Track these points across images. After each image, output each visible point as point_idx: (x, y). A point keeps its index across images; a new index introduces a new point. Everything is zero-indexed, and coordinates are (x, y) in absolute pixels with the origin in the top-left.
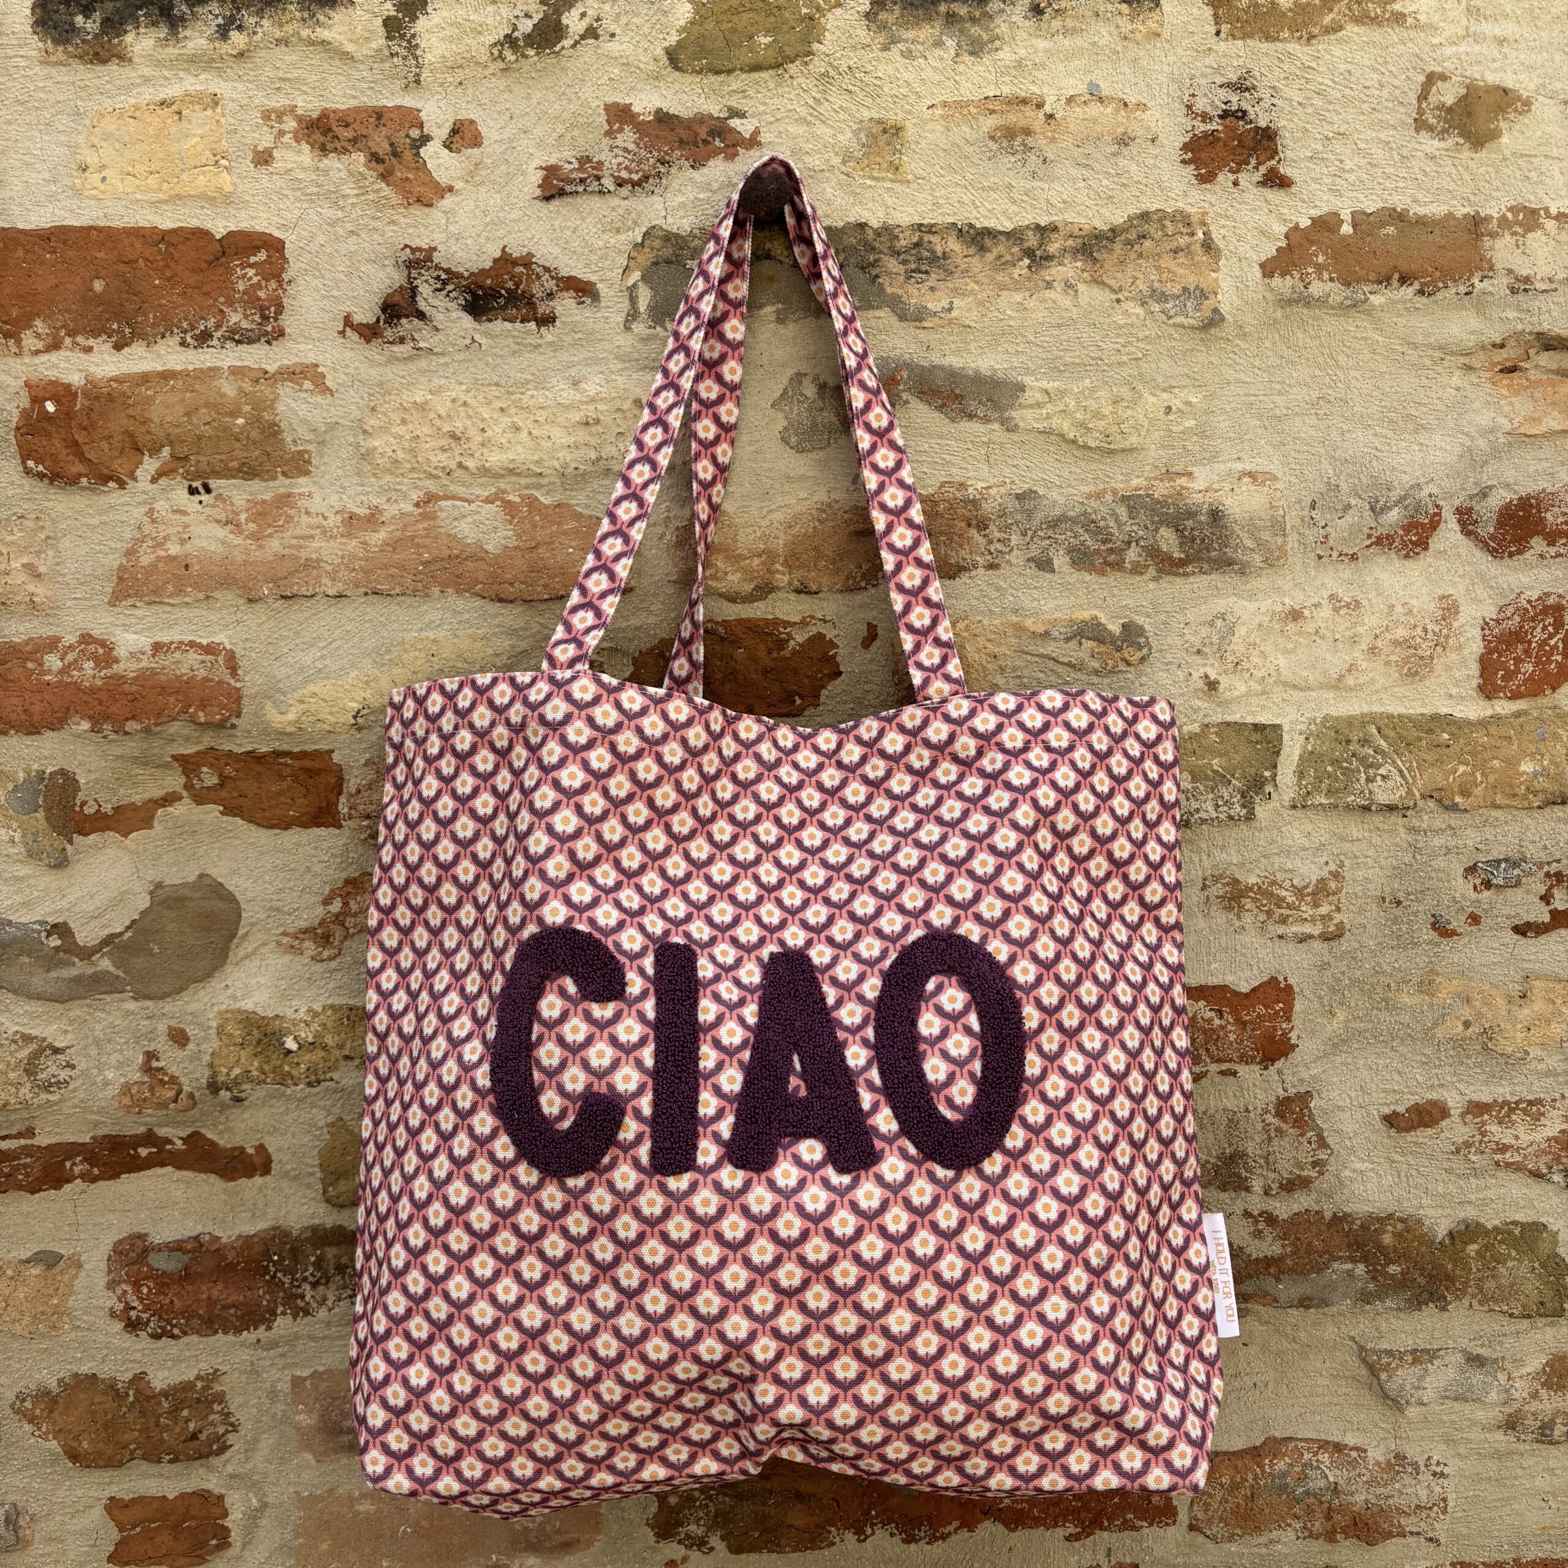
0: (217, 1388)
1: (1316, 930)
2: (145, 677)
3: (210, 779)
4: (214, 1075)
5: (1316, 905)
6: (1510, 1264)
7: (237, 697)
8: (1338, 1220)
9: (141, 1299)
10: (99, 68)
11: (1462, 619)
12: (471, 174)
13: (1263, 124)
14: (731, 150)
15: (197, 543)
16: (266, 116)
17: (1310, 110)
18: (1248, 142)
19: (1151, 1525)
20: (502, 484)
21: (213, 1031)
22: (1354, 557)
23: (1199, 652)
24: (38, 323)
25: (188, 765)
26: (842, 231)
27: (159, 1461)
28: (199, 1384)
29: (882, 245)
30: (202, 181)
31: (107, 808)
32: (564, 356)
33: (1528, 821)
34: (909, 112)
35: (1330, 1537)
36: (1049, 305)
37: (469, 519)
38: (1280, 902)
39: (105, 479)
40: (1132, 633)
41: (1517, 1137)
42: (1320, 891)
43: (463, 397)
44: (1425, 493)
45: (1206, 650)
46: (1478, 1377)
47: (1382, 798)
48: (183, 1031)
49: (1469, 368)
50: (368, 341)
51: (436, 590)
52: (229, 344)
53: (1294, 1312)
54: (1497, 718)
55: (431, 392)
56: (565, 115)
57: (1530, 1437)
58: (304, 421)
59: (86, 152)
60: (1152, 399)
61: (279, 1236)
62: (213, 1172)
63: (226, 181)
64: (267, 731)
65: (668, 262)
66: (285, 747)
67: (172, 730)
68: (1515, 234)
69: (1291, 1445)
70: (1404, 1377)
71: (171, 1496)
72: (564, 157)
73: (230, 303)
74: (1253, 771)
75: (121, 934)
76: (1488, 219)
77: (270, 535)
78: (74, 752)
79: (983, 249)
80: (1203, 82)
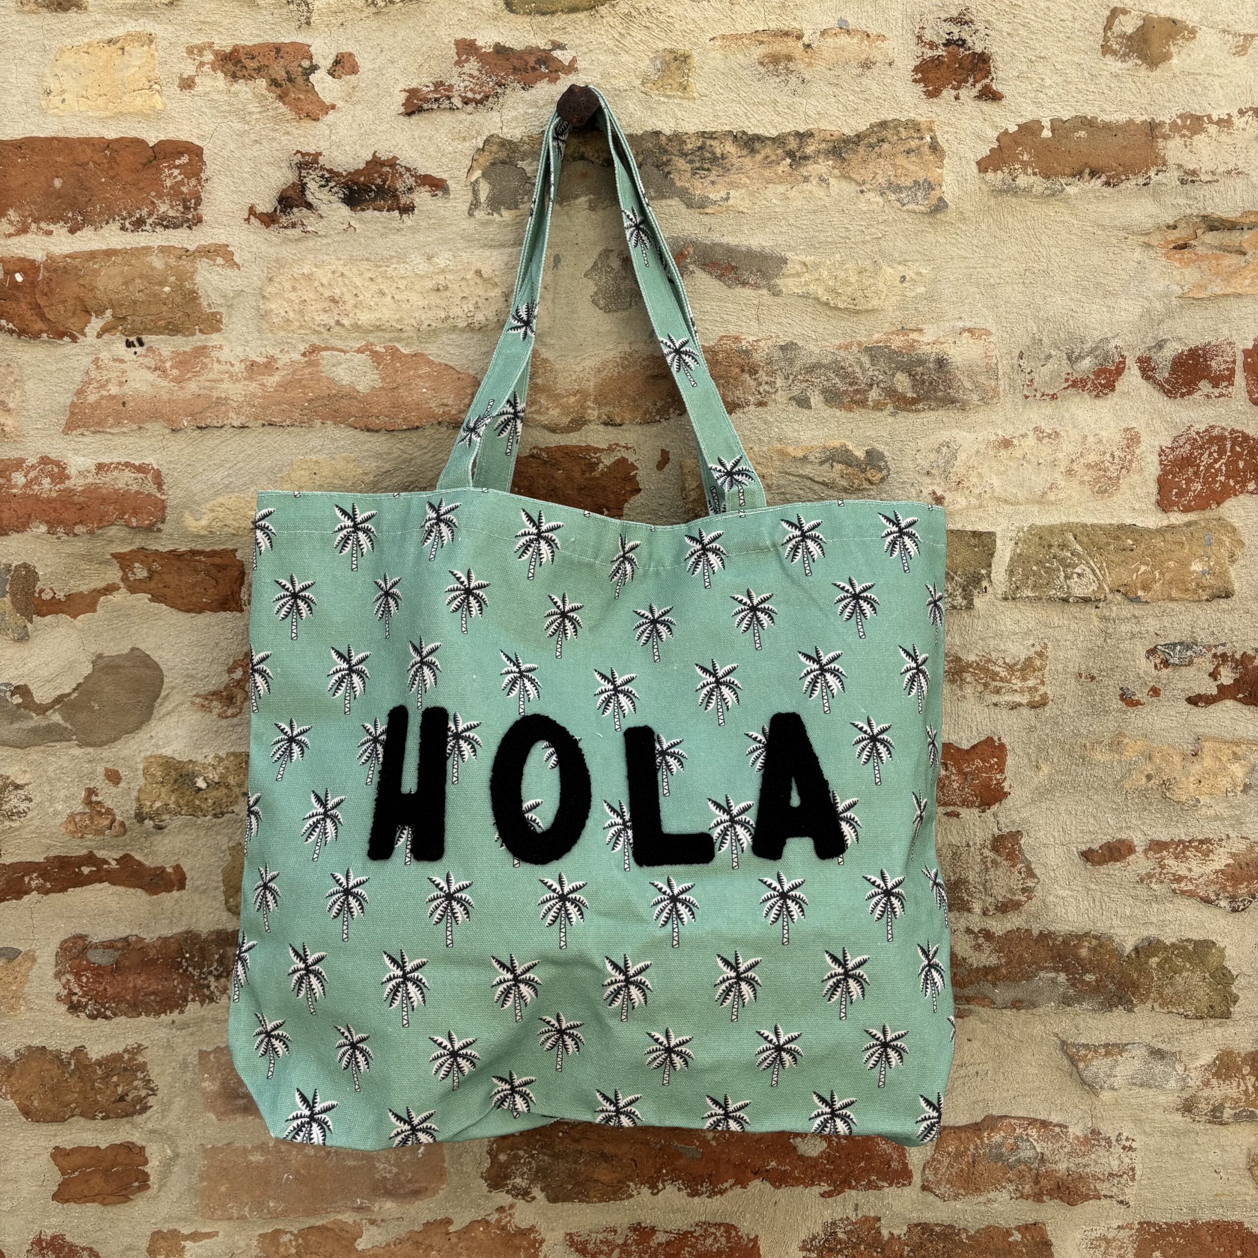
0: (140, 1059)
1: (1025, 699)
2: (90, 490)
3: (140, 572)
4: (140, 807)
5: (1024, 679)
6: (1185, 974)
7: (161, 506)
8: (1044, 936)
9: (81, 987)
10: (61, 15)
11: (1143, 447)
12: (350, 95)
13: (979, 50)
14: (554, 75)
15: (131, 384)
16: (190, 51)
17: (1017, 39)
18: (967, 64)
19: (890, 1185)
20: (371, 338)
21: (140, 772)
22: (1054, 397)
23: (928, 473)
24: (11, 212)
25: (124, 561)
26: (642, 137)
27: (94, 1118)
28: (126, 1056)
29: (674, 148)
30: (139, 102)
31: (61, 595)
32: (421, 237)
33: (1198, 611)
34: (695, 44)
35: (1038, 1197)
36: (807, 194)
37: (344, 366)
38: (994, 676)
39: (60, 335)
40: (873, 458)
41: (1190, 870)
42: (1027, 667)
43: (341, 269)
44: (1113, 344)
45: (934, 472)
46: (1159, 1068)
47: (1078, 592)
48: (117, 772)
49: (1148, 246)
50: (267, 227)
51: (318, 423)
52: (158, 229)
53: (1008, 1012)
54: (1171, 528)
55: (316, 265)
56: (424, 49)
57: (1204, 1118)
58: (216, 289)
59: (51, 80)
60: (890, 270)
61: (190, 938)
62: (140, 887)
63: (158, 101)
64: (186, 534)
65: (503, 163)
66: (199, 547)
67: (111, 533)
68: (1183, 136)
69: (1006, 1122)
70: (1098, 1066)
71: (103, 1147)
72: (423, 81)
73: (160, 196)
74: (972, 570)
75: (69, 694)
76: (1162, 124)
77: (189, 379)
78: (34, 551)
79: (753, 151)
80: (930, 17)
